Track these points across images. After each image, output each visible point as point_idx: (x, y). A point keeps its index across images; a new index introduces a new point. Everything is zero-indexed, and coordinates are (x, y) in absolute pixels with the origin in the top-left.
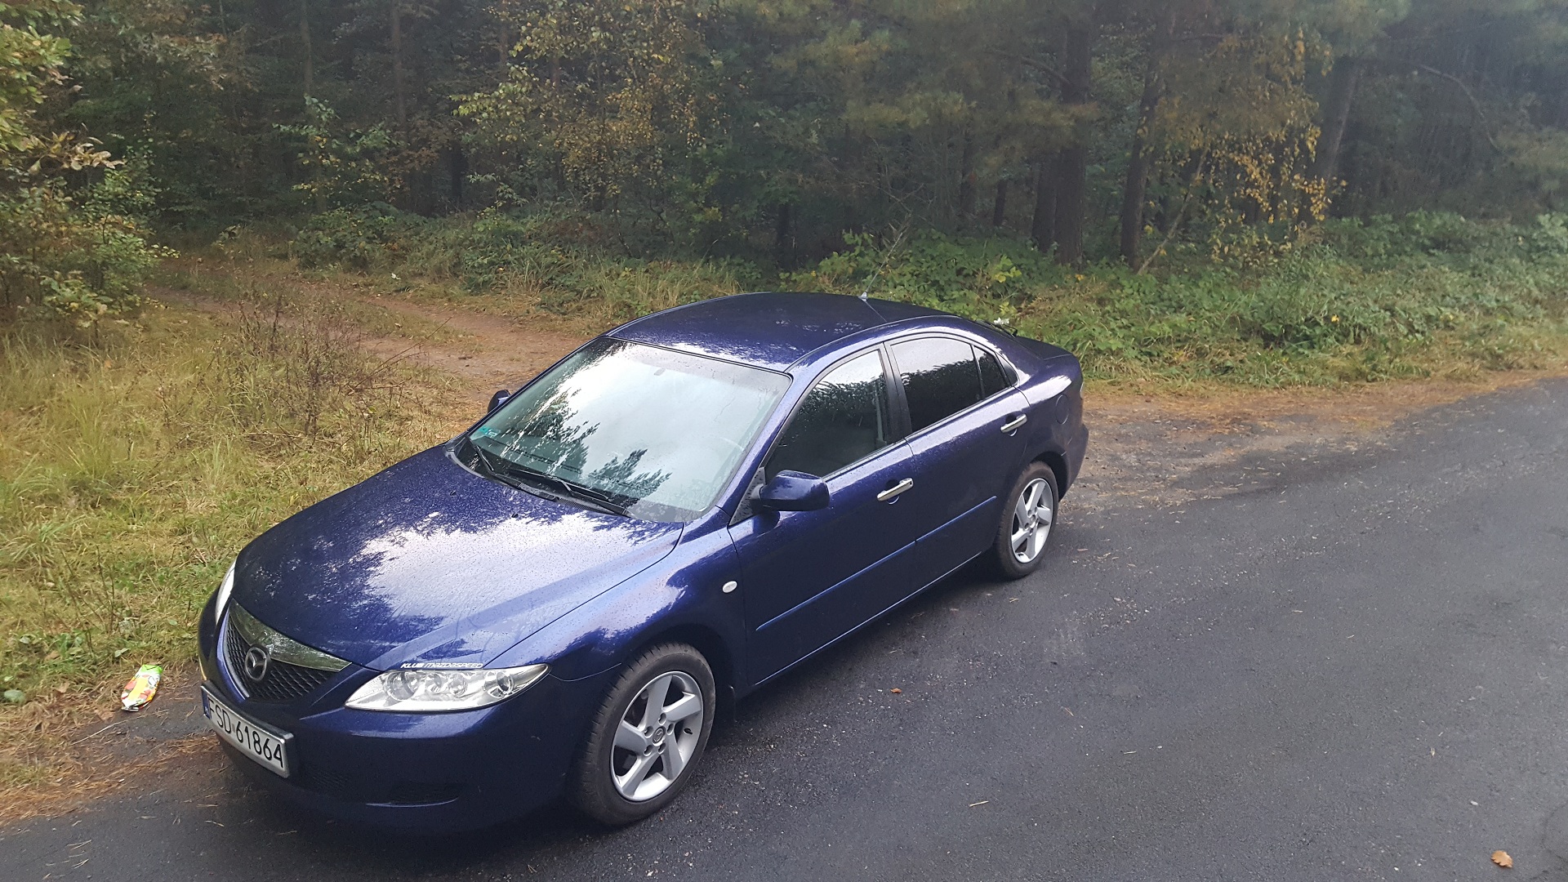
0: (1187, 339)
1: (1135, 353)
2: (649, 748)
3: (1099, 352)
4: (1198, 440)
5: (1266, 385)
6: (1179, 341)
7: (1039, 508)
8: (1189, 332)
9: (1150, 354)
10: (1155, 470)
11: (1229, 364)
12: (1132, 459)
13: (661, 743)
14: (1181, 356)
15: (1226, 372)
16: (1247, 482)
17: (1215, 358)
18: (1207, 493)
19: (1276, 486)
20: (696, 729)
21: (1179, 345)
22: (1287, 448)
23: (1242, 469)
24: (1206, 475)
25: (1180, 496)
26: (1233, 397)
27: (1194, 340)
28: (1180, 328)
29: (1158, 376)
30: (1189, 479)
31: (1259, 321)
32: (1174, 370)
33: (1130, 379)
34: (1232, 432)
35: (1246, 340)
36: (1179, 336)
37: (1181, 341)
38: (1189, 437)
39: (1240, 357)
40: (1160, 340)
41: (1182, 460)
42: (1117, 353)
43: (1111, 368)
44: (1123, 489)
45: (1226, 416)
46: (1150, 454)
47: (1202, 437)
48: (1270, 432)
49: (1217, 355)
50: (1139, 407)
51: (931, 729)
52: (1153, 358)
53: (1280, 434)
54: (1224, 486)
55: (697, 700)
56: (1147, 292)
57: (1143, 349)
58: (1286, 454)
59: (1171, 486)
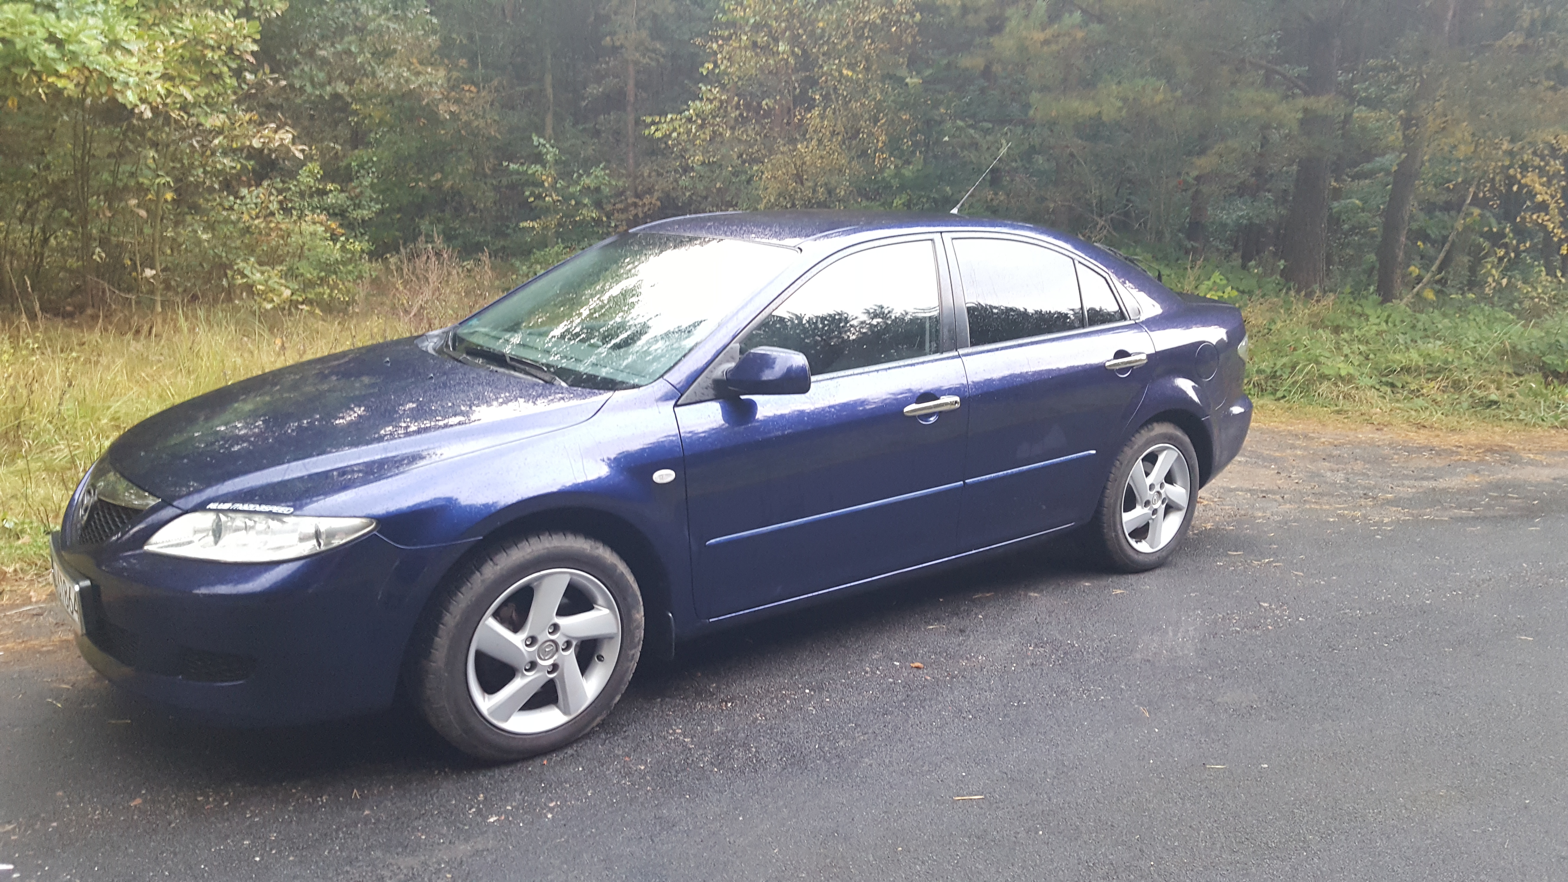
0: (1439, 371)
1: (1373, 382)
2: (533, 665)
3: (1323, 377)
4: (1433, 465)
5: (1540, 422)
6: (1431, 372)
7: (1167, 485)
8: (1446, 362)
9: (1393, 385)
10: (1365, 488)
11: (1493, 397)
12: (1340, 478)
13: (551, 662)
14: (1431, 388)
15: (1489, 406)
16: (1489, 506)
17: (1476, 391)
18: (1429, 514)
19: (1529, 513)
20: (611, 654)
21: (1430, 376)
22: (1555, 479)
23: (1486, 494)
24: (1435, 498)
25: (1390, 516)
26: (1494, 433)
27: (1450, 370)
28: (1434, 359)
29: (1399, 408)
30: (1408, 499)
31: (1538, 352)
32: (1420, 401)
33: (1364, 408)
34: (1482, 461)
35: (1519, 375)
36: (1431, 365)
37: (1434, 372)
38: (1423, 461)
39: (1509, 391)
40: (1407, 370)
41: (1406, 482)
42: (1348, 379)
43: (1338, 397)
44: (1316, 502)
45: (1478, 446)
46: (1364, 474)
47: (1440, 463)
48: (1531, 463)
49: (1479, 387)
50: (1366, 434)
51: (944, 708)
52: (1395, 390)
53: (1548, 465)
54: (1456, 508)
55: (611, 616)
56: (1397, 323)
57: (1384, 379)
58: (1551, 484)
59: (1382, 505)
